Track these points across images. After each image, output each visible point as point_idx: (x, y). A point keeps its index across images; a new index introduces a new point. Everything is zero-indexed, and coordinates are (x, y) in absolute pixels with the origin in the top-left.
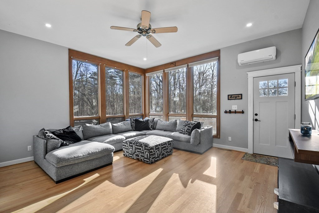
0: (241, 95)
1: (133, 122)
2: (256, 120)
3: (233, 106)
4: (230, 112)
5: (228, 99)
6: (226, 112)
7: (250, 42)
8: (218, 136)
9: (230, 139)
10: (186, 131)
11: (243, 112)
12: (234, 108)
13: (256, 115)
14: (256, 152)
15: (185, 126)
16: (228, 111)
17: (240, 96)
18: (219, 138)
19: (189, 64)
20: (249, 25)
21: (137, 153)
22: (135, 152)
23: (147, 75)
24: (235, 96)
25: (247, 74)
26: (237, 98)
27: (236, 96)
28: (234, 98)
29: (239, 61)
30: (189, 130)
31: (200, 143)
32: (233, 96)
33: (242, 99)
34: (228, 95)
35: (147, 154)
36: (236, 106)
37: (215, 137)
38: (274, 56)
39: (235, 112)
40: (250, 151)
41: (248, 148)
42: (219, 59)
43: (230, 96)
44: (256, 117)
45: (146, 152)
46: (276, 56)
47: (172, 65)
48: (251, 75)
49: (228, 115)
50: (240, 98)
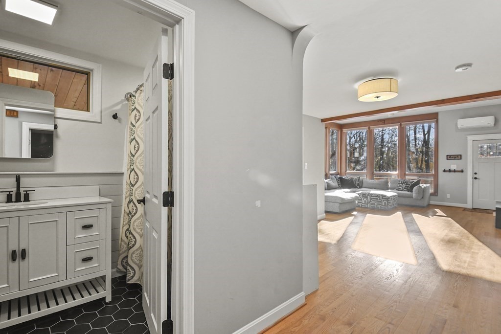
0: (461, 155)
1: (338, 180)
2: (476, 178)
4: (450, 171)
5: (447, 159)
6: (445, 171)
8: (435, 193)
9: (448, 196)
10: (405, 188)
11: (462, 171)
12: (453, 167)
13: (476, 173)
14: (476, 207)
15: (402, 184)
16: (448, 169)
17: (459, 156)
18: (437, 196)
19: (402, 123)
21: (373, 202)
22: (371, 201)
23: (344, 130)
24: (454, 156)
25: (467, 137)
26: (456, 158)
27: (456, 156)
28: (454, 158)
29: (459, 126)
30: (408, 187)
31: (423, 198)
32: (452, 156)
33: (461, 159)
34: (447, 156)
35: (385, 202)
36: (455, 166)
37: (431, 195)
38: (492, 123)
39: (455, 171)
40: (469, 206)
41: (467, 204)
42: (437, 122)
43: (448, 157)
44: (476, 176)
45: (383, 201)
46: (495, 124)
47: (381, 123)
48: (470, 138)
49: (447, 173)
50: (460, 158)
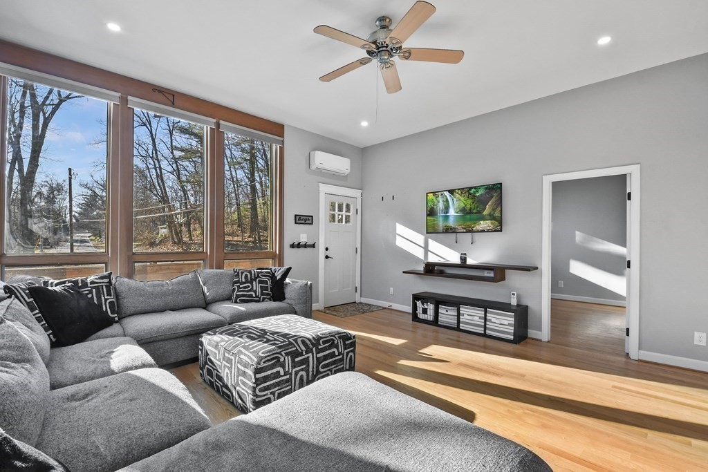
0: (312, 217)
2: (327, 257)
3: (302, 235)
4: (299, 246)
5: (296, 223)
6: (292, 246)
7: (322, 137)
10: (263, 294)
11: (313, 246)
12: (303, 239)
13: (327, 249)
15: (251, 283)
16: (296, 243)
17: (310, 218)
19: (220, 121)
20: (364, 124)
24: (304, 218)
25: (319, 187)
26: (307, 222)
27: (306, 218)
28: (303, 222)
30: (265, 288)
32: (302, 218)
33: (312, 224)
34: (296, 216)
36: (306, 236)
39: (305, 246)
40: (321, 304)
41: (318, 302)
42: (282, 143)
43: (298, 217)
44: (327, 253)
49: (296, 250)
50: (310, 222)
